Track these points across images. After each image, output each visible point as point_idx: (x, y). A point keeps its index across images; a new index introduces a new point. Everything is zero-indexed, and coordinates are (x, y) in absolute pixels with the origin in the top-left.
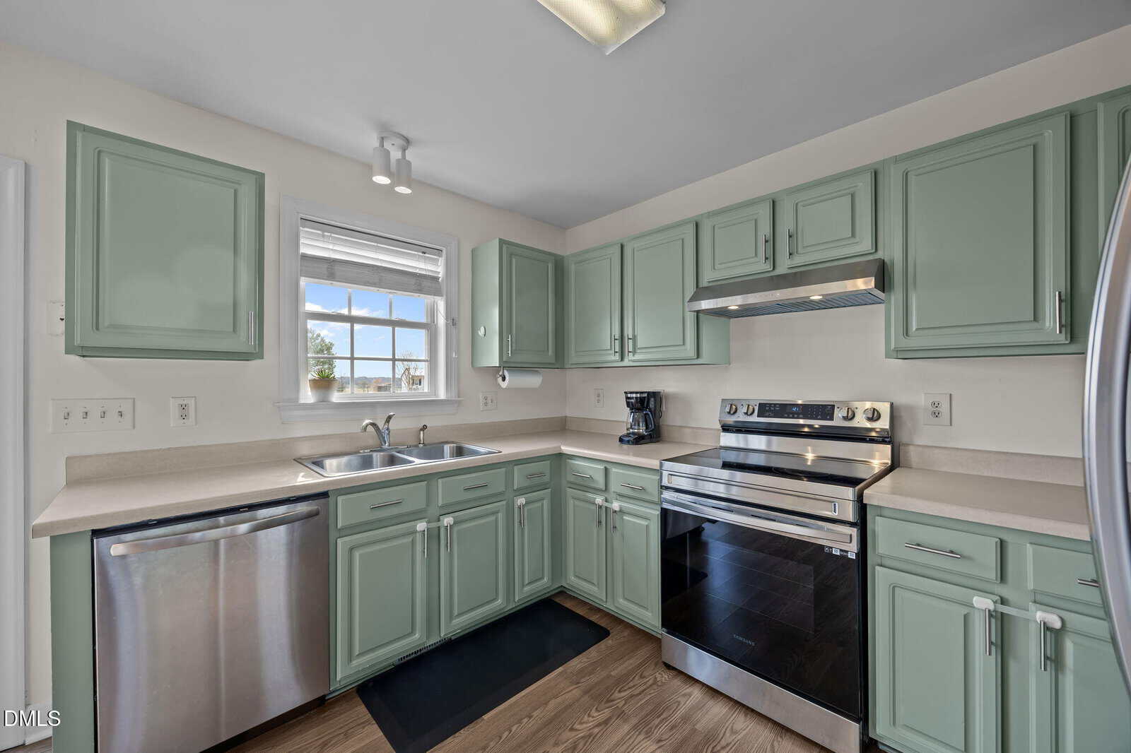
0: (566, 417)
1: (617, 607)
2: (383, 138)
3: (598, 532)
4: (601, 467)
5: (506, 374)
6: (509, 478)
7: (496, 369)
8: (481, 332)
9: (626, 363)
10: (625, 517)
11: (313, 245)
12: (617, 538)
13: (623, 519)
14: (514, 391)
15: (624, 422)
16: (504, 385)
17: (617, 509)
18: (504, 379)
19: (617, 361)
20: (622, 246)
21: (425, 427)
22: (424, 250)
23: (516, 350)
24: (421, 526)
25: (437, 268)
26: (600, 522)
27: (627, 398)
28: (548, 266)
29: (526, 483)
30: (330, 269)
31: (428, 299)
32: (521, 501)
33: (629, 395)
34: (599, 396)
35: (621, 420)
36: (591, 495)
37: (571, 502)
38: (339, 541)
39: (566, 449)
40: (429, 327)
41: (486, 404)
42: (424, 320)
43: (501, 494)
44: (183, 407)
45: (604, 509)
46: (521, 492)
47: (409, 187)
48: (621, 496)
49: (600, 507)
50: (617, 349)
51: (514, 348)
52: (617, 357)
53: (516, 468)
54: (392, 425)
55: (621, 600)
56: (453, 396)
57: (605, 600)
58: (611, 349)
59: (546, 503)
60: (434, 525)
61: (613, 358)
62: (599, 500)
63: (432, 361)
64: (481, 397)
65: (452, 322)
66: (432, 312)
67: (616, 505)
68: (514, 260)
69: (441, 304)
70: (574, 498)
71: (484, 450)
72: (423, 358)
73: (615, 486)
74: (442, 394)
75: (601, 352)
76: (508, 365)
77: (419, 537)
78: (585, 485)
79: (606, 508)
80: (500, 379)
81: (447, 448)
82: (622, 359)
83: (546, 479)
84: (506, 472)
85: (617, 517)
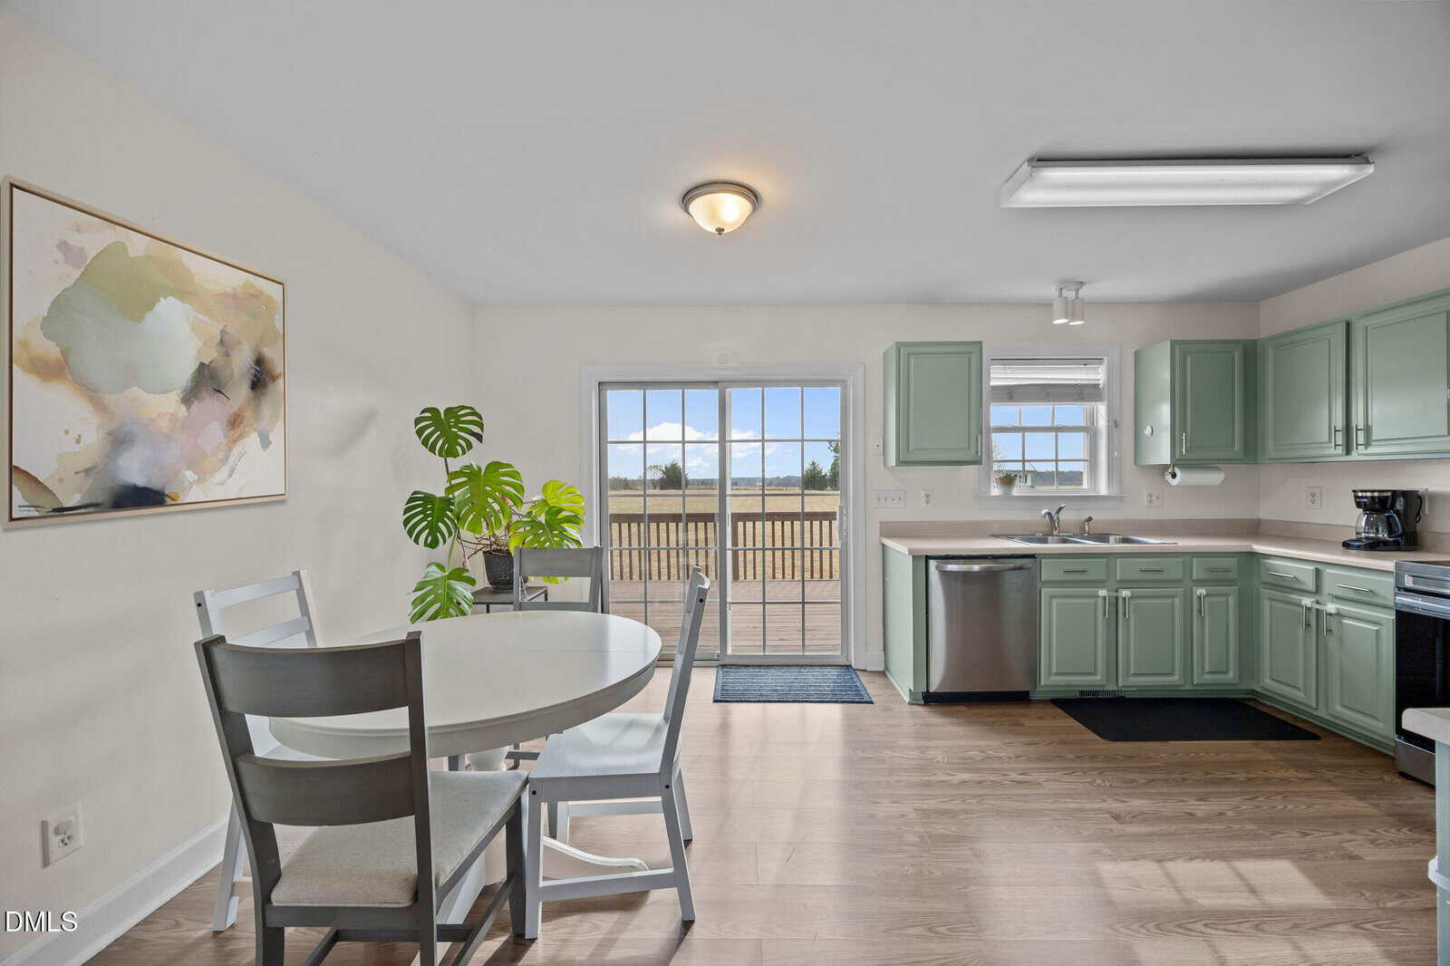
0: (1259, 519)
1: (1331, 715)
2: (1061, 289)
3: (1305, 637)
4: (1311, 568)
5: (1177, 471)
6: (1188, 568)
7: (1165, 467)
8: (1148, 431)
9: (1354, 456)
10: (1344, 621)
11: (999, 377)
12: (1333, 643)
13: (1341, 623)
14: (1184, 487)
15: (1351, 527)
16: (1174, 482)
17: (1333, 612)
18: (1174, 476)
19: (1341, 455)
20: (1348, 325)
21: (1090, 519)
22: (1085, 362)
23: (1191, 447)
24: (1102, 593)
25: (1098, 375)
26: (1308, 625)
27: (1356, 497)
28: (1233, 357)
29: (1207, 576)
30: (1010, 394)
31: (1088, 405)
32: (1201, 591)
33: (1360, 494)
34: (1313, 495)
35: (1349, 524)
36: (1294, 596)
37: (1266, 604)
38: (1043, 590)
39: (1259, 548)
40: (1090, 430)
41: (1151, 502)
42: (1082, 424)
43: (1178, 581)
44: (927, 496)
45: (1314, 612)
46: (1201, 582)
47: (1083, 320)
48: (1338, 598)
49: (1308, 609)
50: (1340, 441)
51: (1188, 445)
52: (1340, 450)
53: (1195, 560)
54: (1062, 516)
55: (1339, 708)
56: (1115, 492)
57: (1314, 706)
58: (1330, 442)
59: (1232, 601)
60: (1115, 594)
61: (1332, 451)
62: (1307, 601)
63: (1093, 461)
64: (1145, 493)
65: (1114, 424)
66: (1092, 417)
67: (1331, 607)
68: (1189, 360)
69: (1102, 409)
70: (1270, 599)
71: (1153, 542)
72: (1082, 458)
73: (1328, 587)
74: (1103, 489)
75: (1313, 445)
76: (1181, 462)
77: (1100, 602)
78: (1286, 586)
79: (1317, 610)
80: (1169, 477)
81: (1111, 538)
82: (1348, 452)
83: (1233, 575)
84: (1184, 562)
85: (1333, 621)
